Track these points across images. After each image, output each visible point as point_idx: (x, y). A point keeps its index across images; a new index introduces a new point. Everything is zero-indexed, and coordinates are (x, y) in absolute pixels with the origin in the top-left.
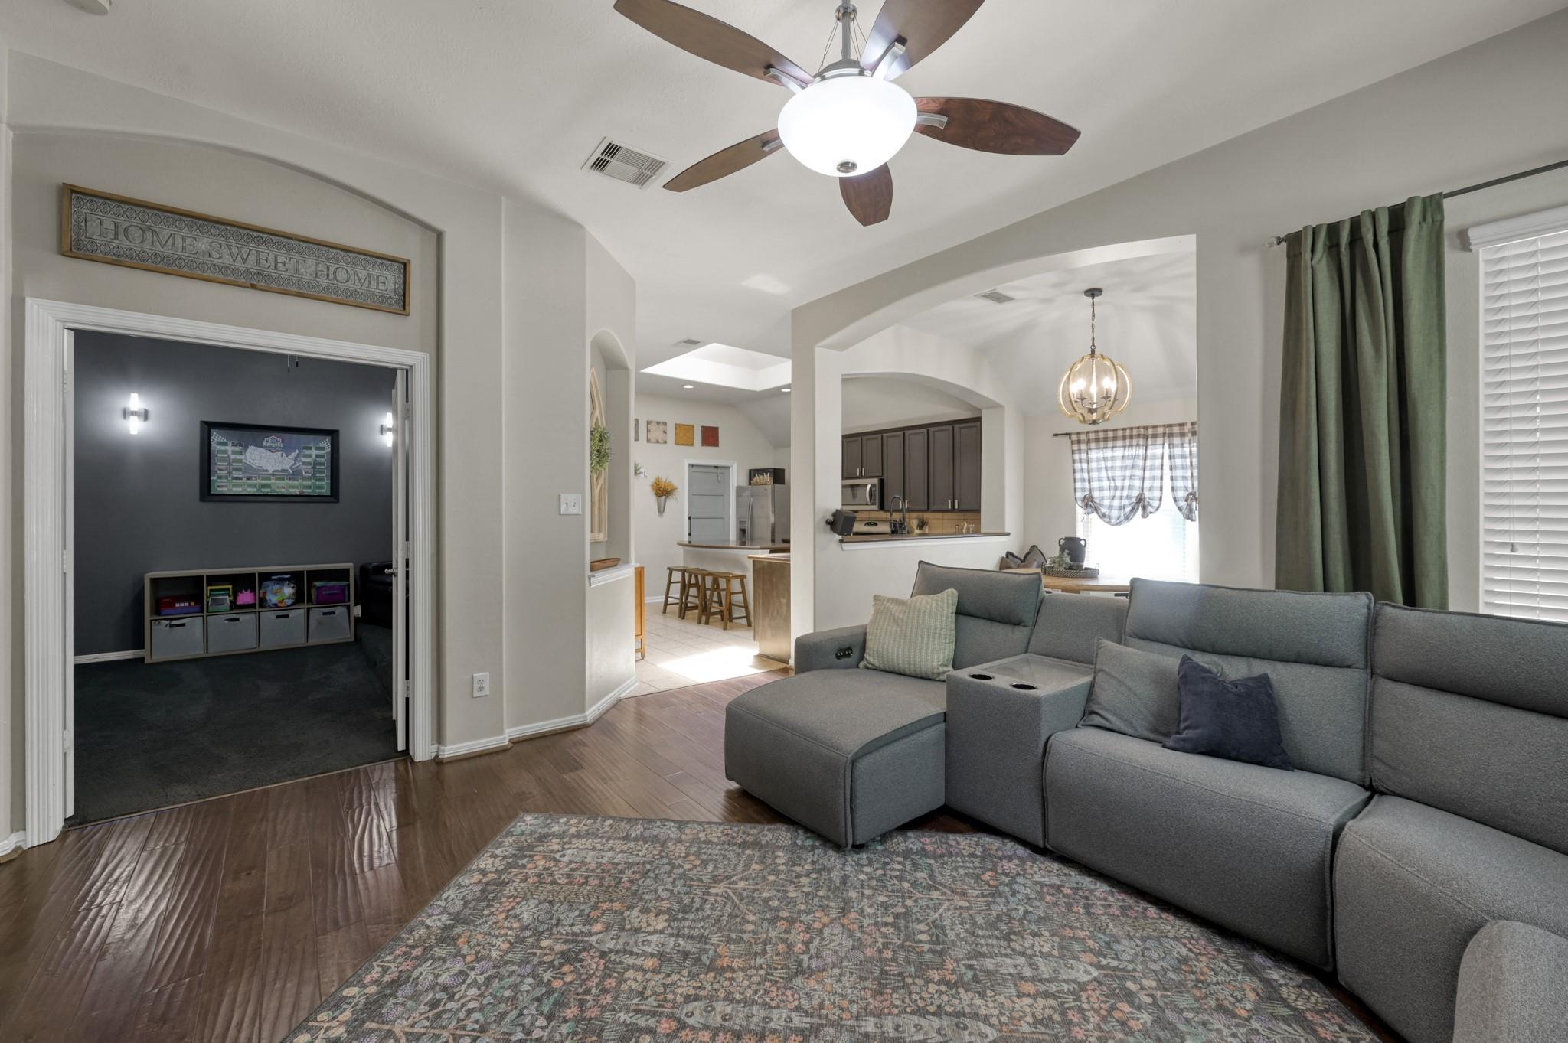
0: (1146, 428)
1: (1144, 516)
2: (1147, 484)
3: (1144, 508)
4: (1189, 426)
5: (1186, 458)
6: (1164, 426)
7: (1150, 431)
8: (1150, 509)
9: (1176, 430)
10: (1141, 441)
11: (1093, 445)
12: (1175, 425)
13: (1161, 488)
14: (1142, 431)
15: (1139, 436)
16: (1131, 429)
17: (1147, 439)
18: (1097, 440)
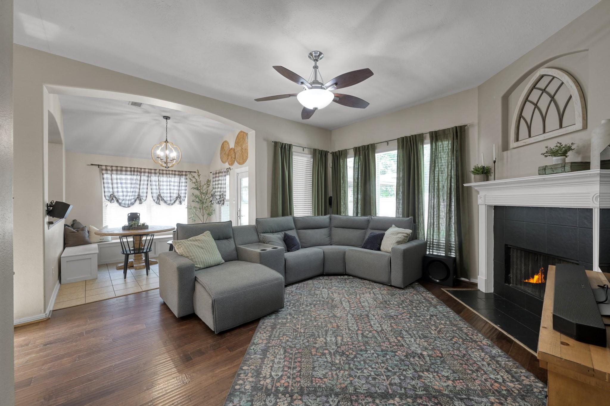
0: (141, 169)
1: (141, 203)
2: (141, 191)
3: (140, 200)
4: (158, 170)
5: (156, 182)
6: (149, 169)
7: (143, 170)
8: (143, 201)
9: (153, 171)
10: (139, 174)
11: (114, 172)
12: (153, 169)
13: (147, 193)
14: (139, 170)
15: (137, 171)
16: (134, 168)
17: (141, 173)
18: (117, 170)
